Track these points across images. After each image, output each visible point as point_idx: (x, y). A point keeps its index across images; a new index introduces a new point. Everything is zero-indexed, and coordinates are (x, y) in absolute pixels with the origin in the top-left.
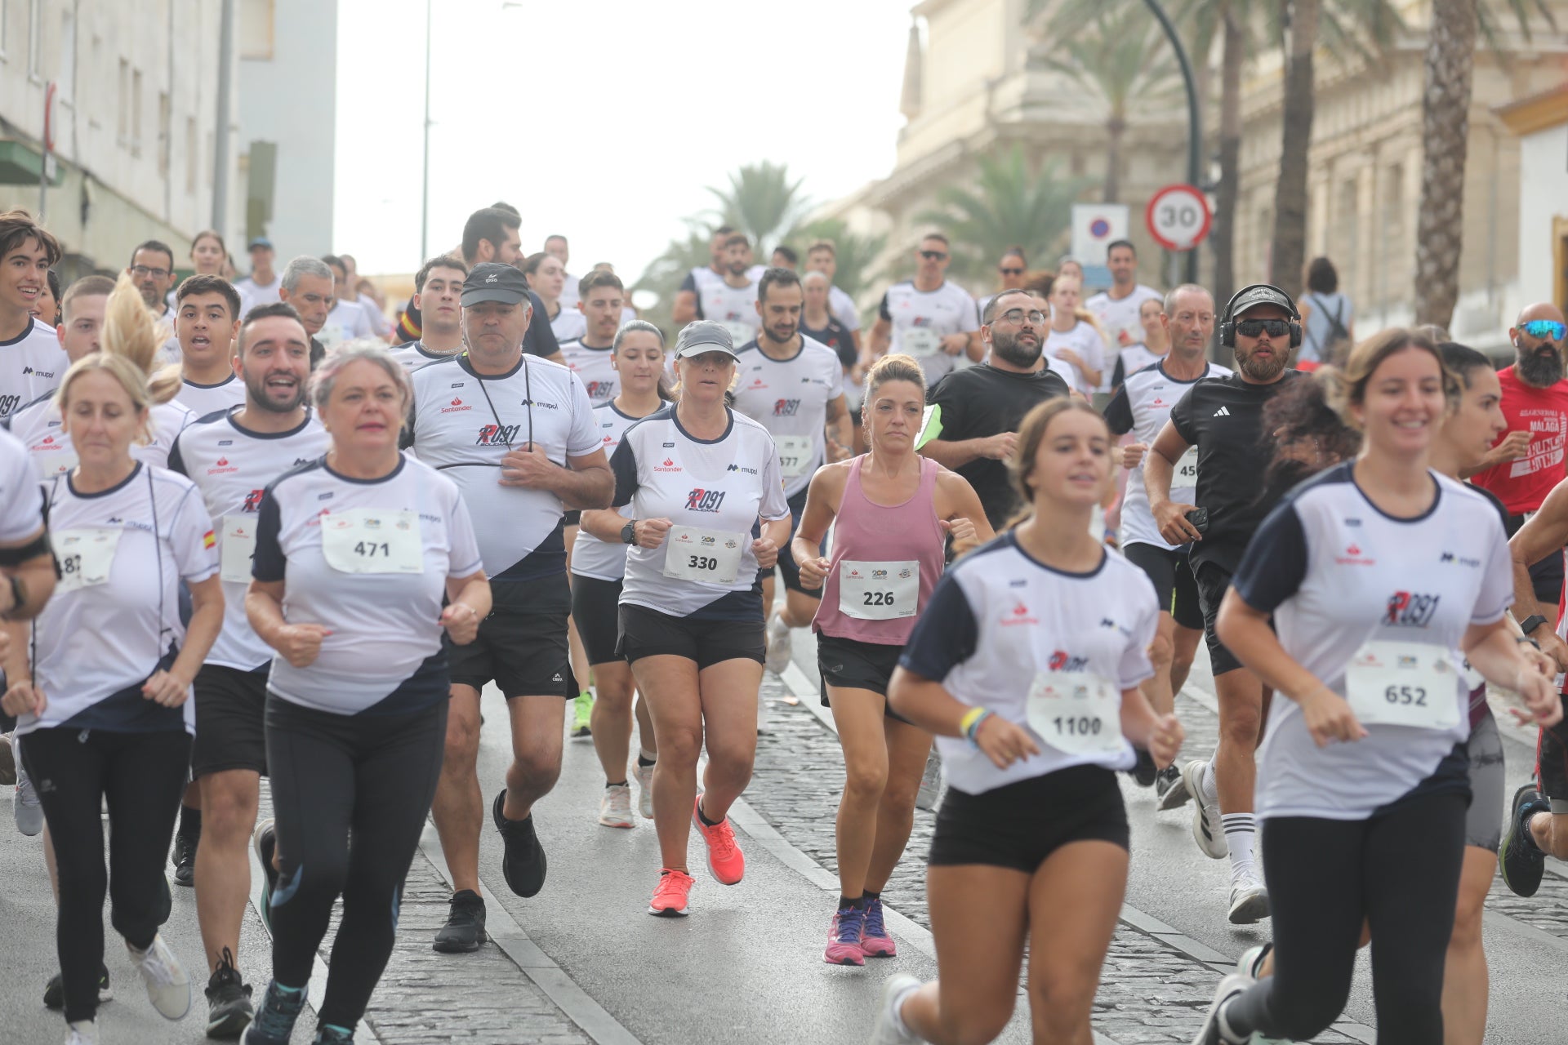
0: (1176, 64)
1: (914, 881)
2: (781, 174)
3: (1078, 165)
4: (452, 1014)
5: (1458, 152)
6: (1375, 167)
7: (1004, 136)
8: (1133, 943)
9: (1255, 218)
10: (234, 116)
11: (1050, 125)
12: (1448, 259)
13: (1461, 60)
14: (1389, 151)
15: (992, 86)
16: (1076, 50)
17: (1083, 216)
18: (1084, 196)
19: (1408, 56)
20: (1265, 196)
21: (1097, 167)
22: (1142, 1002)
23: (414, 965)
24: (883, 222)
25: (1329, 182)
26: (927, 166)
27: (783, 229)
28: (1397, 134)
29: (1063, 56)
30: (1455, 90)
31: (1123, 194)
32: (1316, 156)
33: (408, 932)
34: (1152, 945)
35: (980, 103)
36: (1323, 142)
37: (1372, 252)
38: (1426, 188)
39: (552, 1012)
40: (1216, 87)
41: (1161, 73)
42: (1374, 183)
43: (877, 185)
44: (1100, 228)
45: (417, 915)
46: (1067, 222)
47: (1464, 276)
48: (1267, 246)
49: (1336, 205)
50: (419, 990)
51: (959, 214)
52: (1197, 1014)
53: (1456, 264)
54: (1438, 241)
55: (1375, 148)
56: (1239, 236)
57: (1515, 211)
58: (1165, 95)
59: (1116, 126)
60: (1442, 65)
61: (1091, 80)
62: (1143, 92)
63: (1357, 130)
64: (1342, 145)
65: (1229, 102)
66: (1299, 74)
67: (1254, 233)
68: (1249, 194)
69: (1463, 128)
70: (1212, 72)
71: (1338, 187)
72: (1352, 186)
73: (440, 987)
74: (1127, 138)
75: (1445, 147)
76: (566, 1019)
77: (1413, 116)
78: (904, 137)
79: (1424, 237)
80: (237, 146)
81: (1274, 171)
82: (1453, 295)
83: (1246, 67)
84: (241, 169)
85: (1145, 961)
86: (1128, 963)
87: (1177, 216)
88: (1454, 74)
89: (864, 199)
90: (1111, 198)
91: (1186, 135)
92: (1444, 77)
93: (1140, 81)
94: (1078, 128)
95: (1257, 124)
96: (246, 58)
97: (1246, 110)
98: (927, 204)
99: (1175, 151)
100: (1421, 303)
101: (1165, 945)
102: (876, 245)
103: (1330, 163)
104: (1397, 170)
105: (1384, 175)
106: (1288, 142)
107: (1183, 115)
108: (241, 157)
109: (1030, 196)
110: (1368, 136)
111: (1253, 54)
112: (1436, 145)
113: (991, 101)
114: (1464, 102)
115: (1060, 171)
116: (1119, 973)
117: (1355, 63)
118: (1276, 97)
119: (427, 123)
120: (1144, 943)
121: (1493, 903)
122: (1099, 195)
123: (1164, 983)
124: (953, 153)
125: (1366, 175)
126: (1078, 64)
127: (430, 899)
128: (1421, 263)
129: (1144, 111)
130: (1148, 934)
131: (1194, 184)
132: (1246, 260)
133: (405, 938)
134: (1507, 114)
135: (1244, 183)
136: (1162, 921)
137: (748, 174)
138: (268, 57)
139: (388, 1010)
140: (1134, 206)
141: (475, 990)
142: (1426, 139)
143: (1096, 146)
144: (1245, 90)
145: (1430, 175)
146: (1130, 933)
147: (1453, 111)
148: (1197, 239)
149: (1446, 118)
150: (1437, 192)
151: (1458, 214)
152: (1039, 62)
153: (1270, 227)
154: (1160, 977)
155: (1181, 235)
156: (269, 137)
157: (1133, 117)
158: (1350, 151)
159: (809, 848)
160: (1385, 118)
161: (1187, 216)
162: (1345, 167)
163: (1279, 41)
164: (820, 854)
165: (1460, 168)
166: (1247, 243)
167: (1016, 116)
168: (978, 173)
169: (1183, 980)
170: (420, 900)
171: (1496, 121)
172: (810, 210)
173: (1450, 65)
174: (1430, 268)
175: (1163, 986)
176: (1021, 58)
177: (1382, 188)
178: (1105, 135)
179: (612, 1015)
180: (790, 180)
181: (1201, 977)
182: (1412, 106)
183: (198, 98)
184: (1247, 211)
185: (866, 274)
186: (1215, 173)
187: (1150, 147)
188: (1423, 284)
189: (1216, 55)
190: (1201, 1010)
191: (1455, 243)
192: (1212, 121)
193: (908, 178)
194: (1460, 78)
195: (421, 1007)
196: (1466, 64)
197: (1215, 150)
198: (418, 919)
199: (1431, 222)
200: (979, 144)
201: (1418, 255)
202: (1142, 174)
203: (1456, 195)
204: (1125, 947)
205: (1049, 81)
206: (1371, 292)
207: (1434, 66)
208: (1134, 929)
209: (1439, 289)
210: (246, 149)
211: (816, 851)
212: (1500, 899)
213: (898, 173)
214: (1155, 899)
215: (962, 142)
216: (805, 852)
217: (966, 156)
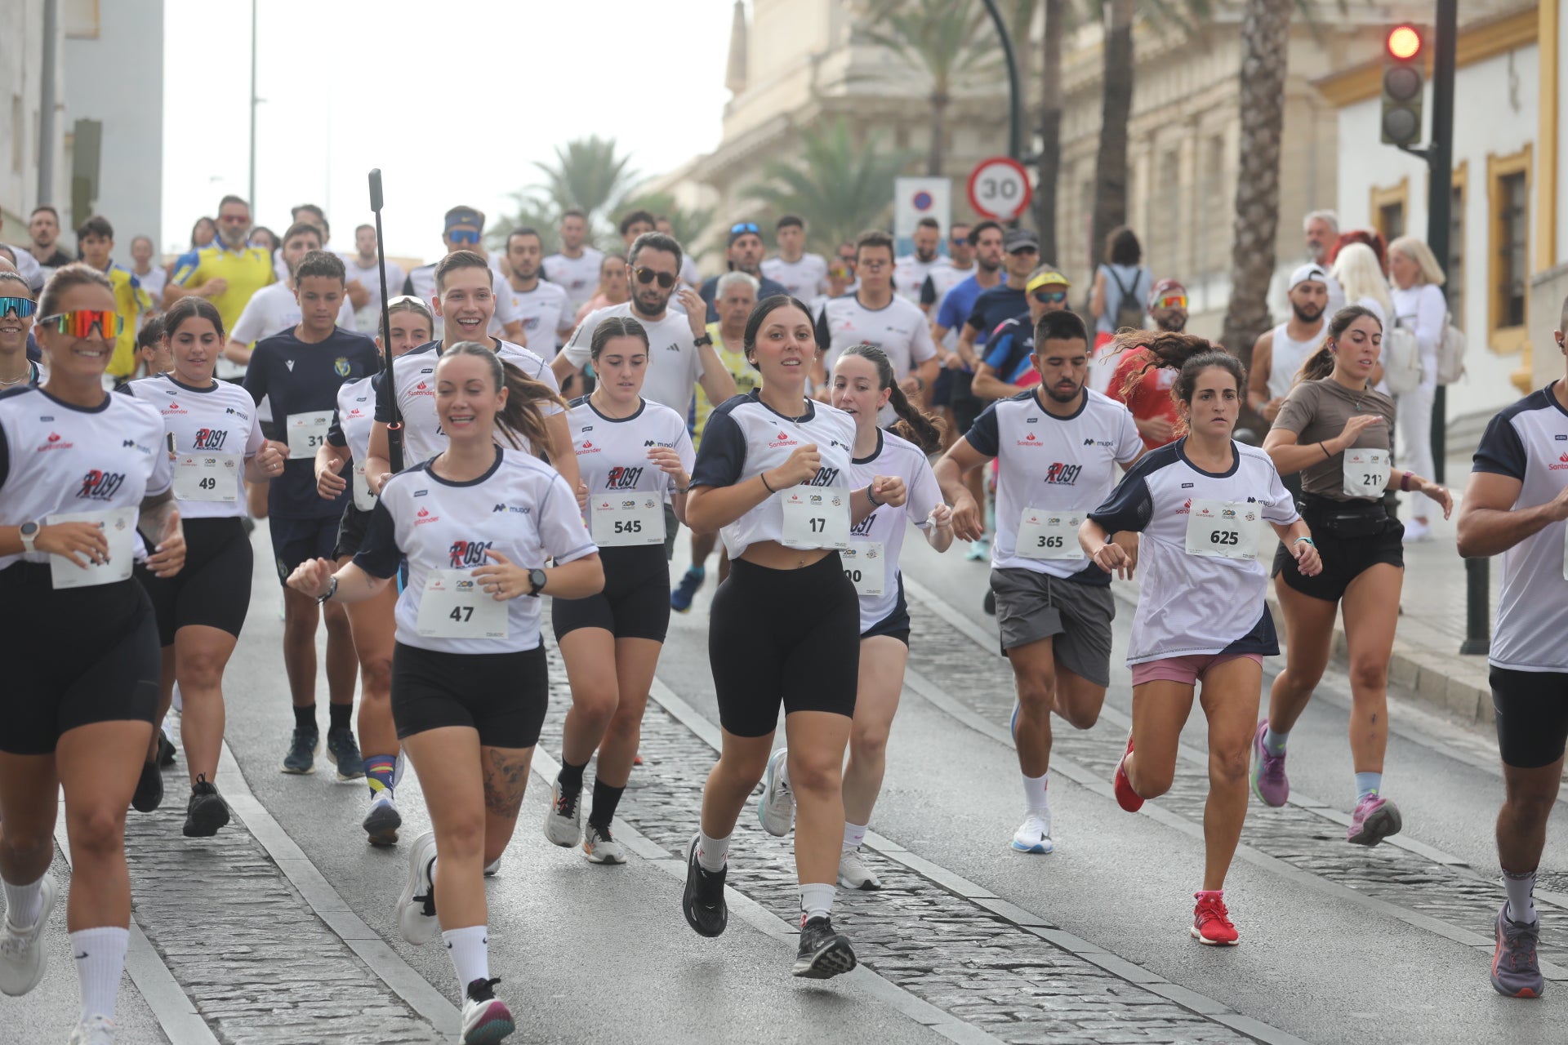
0: (997, 39)
1: (735, 849)
2: (609, 149)
3: (902, 138)
4: (274, 987)
5: (1274, 123)
6: (1196, 139)
7: (829, 110)
8: (951, 907)
9: (1077, 190)
10: (60, 94)
11: (873, 99)
12: (1265, 229)
13: (1276, 32)
14: (1210, 122)
15: (817, 60)
16: (899, 24)
17: (906, 189)
18: (907, 169)
19: (1227, 28)
20: (1087, 168)
21: (921, 141)
22: (959, 966)
23: (237, 938)
24: (710, 197)
25: (1151, 154)
26: (752, 141)
27: (611, 204)
28: (1217, 105)
29: (885, 29)
30: (1270, 62)
31: (948, 167)
32: (1135, 128)
33: (231, 907)
34: (970, 909)
35: (805, 77)
36: (1145, 114)
37: (1193, 223)
38: (1244, 159)
39: (374, 983)
40: (1037, 60)
41: (983, 47)
42: (1195, 155)
43: (703, 160)
44: (923, 201)
45: (240, 889)
46: (891, 196)
47: (1281, 247)
48: (1088, 217)
49: (1158, 176)
50: (243, 964)
51: (785, 188)
52: (1012, 977)
53: (1273, 234)
54: (1255, 211)
55: (1195, 120)
56: (1062, 208)
57: (1333, 181)
58: (988, 69)
59: (940, 99)
60: (1258, 38)
61: (914, 54)
62: (966, 66)
63: (1178, 102)
64: (1163, 117)
65: (1051, 75)
66: (1118, 46)
67: (1077, 205)
68: (1071, 167)
69: (1279, 100)
70: (1034, 46)
71: (1159, 159)
72: (1173, 157)
73: (261, 960)
74: (951, 112)
75: (1261, 118)
76: (388, 991)
77: (1233, 88)
78: (730, 111)
79: (1242, 207)
80: (62, 125)
81: (1094, 144)
82: (1270, 266)
83: (1067, 40)
84: (67, 147)
85: (963, 925)
86: (946, 927)
87: (998, 188)
88: (1270, 46)
89: (691, 174)
90: (935, 171)
91: (1007, 109)
92: (1260, 49)
93: (963, 55)
94: (902, 101)
95: (1077, 98)
96: (70, 37)
97: (1068, 83)
98: (753, 178)
99: (998, 125)
100: (1239, 273)
101: (983, 909)
102: (704, 218)
103: (1151, 135)
104: (1218, 142)
105: (1204, 146)
106: (1108, 114)
107: (1005, 88)
108: (67, 135)
109: (855, 169)
110: (1189, 108)
111: (1074, 28)
112: (1253, 116)
113: (815, 75)
114: (1279, 74)
115: (884, 145)
116: (937, 937)
117: (1176, 36)
118: (1097, 70)
119: (254, 101)
120: (962, 907)
121: (1306, 864)
122: (923, 168)
123: (981, 947)
124: (779, 127)
125: (1187, 146)
126: (902, 39)
127: (253, 873)
128: (1239, 233)
129: (967, 85)
130: (966, 899)
131: (1016, 157)
132: (1069, 232)
133: (228, 912)
134: (1324, 85)
135: (1066, 156)
136: (980, 885)
137: (576, 149)
138: (94, 36)
139: (210, 984)
140: (956, 179)
141: (297, 963)
142: (1244, 110)
143: (920, 120)
144: (1066, 64)
145: (1247, 147)
146: (949, 898)
147: (1269, 84)
148: (1018, 211)
149: (1262, 90)
150: (1254, 163)
151: (1275, 185)
152: (863, 36)
153: (1092, 200)
154: (977, 940)
155: (1002, 207)
156: (94, 116)
157: (956, 91)
158: (1171, 123)
159: (631, 818)
160: (1205, 90)
161: (1009, 189)
162: (1166, 139)
163: (1098, 15)
164: (642, 824)
165: (1276, 140)
166: (1070, 215)
167: (840, 90)
168: (803, 147)
169: (999, 944)
170: (244, 874)
171: (1313, 92)
172: (638, 185)
173: (1265, 38)
174: (1248, 239)
175: (980, 950)
176: (845, 32)
177: (1203, 160)
178: (928, 109)
179: (434, 985)
180: (618, 156)
181: (1019, 941)
182: (1231, 78)
183: (24, 76)
184: (1070, 184)
185: (695, 248)
186: (1038, 146)
187: (972, 120)
188: (1241, 254)
189: (1037, 29)
190: (1017, 973)
191: (1272, 213)
192: (1033, 95)
193: (734, 152)
194: (1276, 50)
195: (243, 980)
196: (1281, 37)
197: (1037, 123)
198: (241, 893)
199: (1248, 193)
200: (802, 120)
201: (1235, 226)
202: (966, 147)
203: (1273, 165)
204: (943, 911)
205: (873, 55)
206: (1192, 262)
207: (1250, 38)
208: (952, 893)
209: (1256, 259)
210: (71, 128)
211: (637, 821)
212: (1313, 860)
213: (724, 147)
214: (974, 864)
215: (787, 116)
216: (628, 822)
217: (791, 131)
